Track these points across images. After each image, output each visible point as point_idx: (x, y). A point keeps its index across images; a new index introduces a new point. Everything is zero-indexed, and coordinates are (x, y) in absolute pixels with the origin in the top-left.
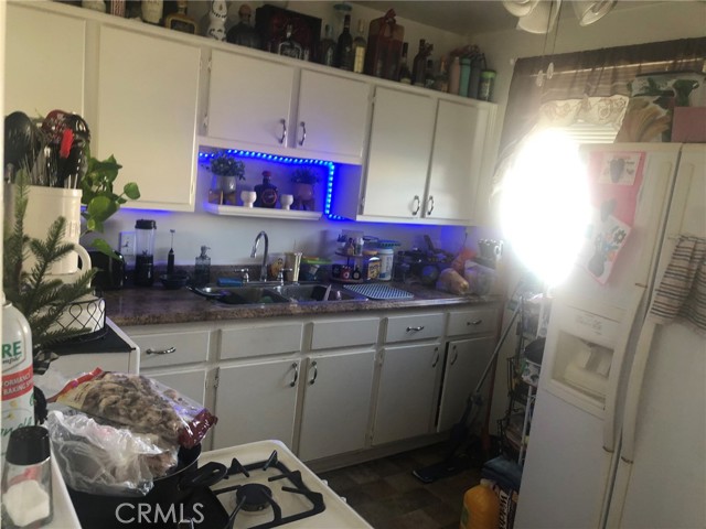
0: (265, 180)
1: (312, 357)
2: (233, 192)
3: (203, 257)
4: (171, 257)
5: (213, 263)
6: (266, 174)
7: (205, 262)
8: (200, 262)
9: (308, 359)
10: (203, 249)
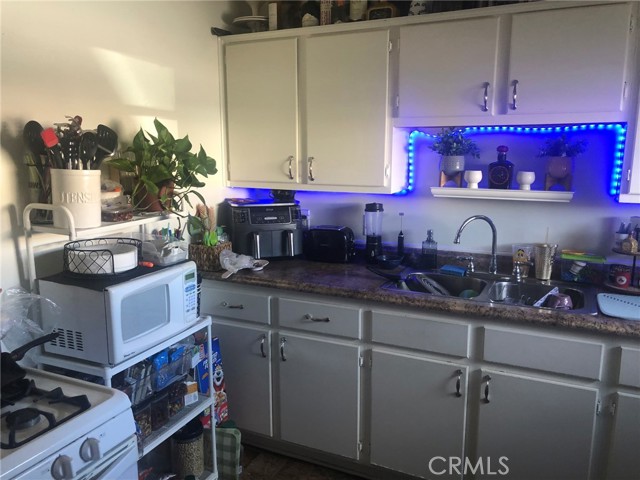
0: (500, 157)
1: (485, 369)
2: (457, 173)
3: (429, 240)
4: (401, 240)
5: (440, 248)
6: (501, 149)
7: (431, 246)
8: (427, 246)
9: (480, 371)
10: (430, 233)
